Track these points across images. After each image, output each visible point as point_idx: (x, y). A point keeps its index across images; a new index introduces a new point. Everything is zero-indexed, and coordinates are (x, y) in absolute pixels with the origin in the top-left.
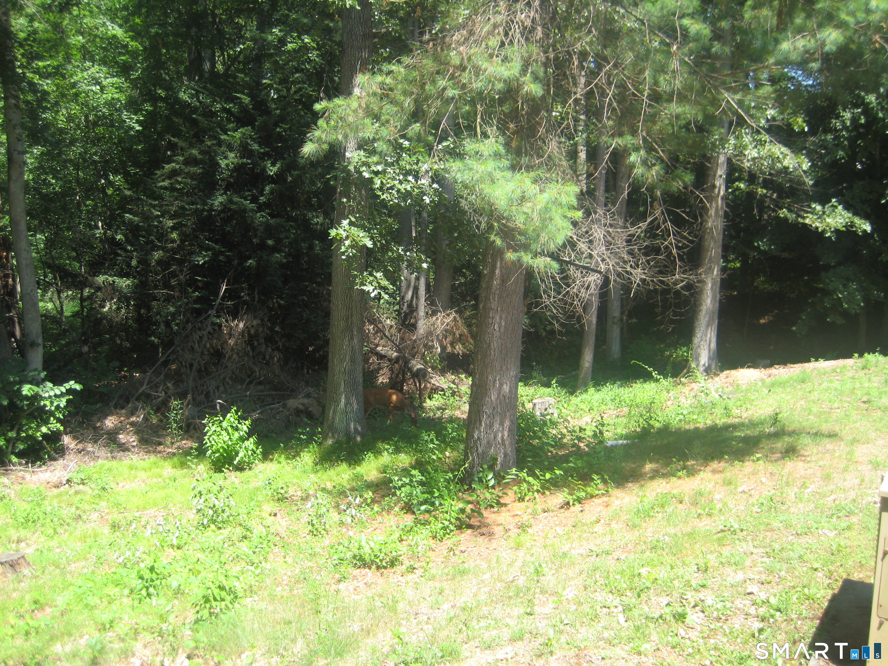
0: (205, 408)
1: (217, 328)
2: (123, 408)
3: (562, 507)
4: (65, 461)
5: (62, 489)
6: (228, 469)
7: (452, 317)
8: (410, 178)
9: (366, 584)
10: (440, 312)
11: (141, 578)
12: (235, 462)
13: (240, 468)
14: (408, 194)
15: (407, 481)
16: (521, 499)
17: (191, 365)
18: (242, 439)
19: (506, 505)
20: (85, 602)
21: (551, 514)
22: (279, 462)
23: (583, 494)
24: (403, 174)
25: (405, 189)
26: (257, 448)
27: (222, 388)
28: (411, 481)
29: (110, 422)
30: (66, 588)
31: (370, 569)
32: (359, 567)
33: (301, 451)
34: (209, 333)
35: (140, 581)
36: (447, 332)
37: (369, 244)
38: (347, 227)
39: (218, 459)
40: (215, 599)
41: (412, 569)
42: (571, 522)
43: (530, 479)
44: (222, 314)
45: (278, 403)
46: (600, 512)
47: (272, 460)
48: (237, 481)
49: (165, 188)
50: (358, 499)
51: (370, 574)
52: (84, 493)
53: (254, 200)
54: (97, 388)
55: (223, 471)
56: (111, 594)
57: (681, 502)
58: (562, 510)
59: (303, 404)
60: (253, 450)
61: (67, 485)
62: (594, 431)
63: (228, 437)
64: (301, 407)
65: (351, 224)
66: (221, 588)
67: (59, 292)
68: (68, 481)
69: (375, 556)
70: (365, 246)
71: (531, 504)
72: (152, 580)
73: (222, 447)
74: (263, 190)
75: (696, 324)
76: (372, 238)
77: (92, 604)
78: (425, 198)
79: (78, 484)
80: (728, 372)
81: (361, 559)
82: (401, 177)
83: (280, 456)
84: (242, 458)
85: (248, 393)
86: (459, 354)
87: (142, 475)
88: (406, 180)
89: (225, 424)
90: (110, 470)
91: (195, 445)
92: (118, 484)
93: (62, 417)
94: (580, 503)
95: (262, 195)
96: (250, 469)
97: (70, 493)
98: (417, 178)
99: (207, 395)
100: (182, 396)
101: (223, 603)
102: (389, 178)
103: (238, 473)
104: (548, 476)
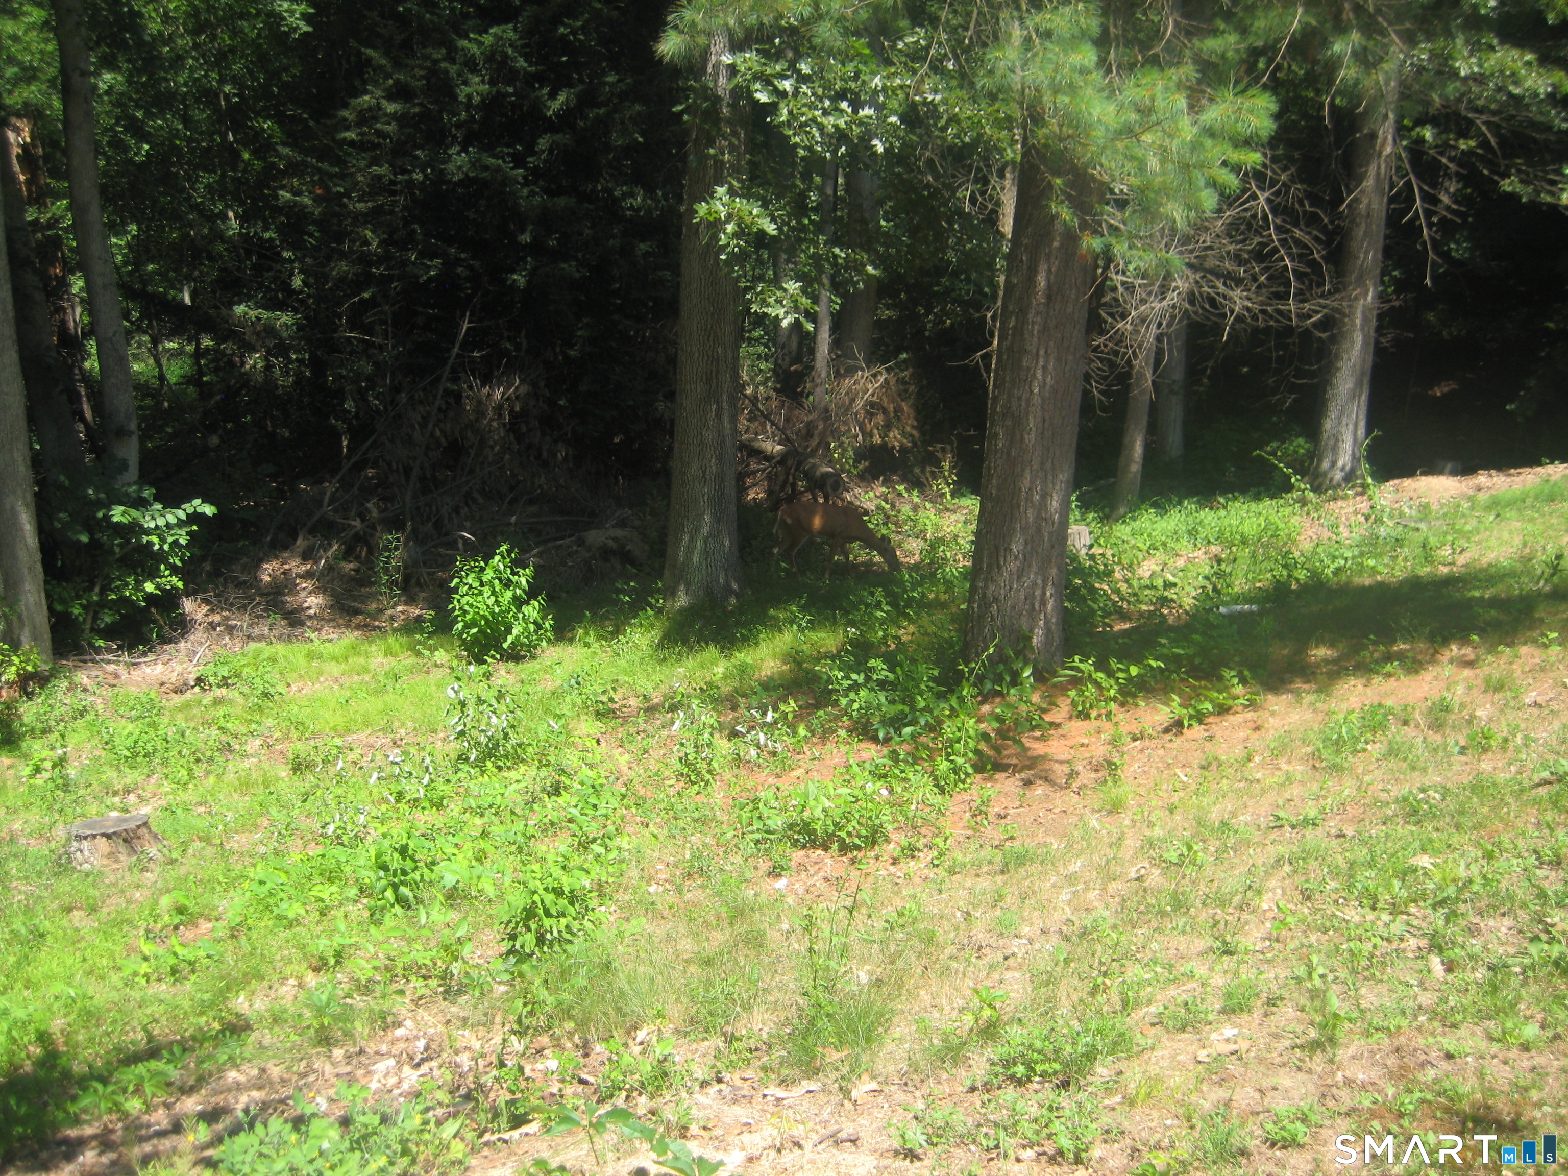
0: (435, 546)
1: (451, 400)
2: (286, 548)
3: (1167, 731)
4: (189, 644)
5: (188, 695)
6: (493, 657)
7: (881, 379)
8: (844, 105)
9: (826, 879)
10: (862, 370)
11: (384, 867)
12: (505, 645)
13: (515, 656)
14: (841, 136)
15: (861, 679)
16: (1084, 715)
17: (408, 470)
18: (519, 603)
19: (1056, 726)
20: (276, 911)
21: (1147, 742)
22: (587, 645)
23: (1208, 706)
24: (830, 98)
25: (836, 127)
26: (544, 618)
27: (465, 511)
28: (868, 679)
29: (269, 571)
30: (233, 884)
31: (826, 849)
32: (804, 847)
33: (624, 624)
34: (440, 409)
35: (382, 873)
36: (872, 408)
37: (771, 229)
38: (726, 199)
39: (475, 640)
40: (548, 914)
41: (911, 851)
42: (1197, 759)
43: (1100, 676)
44: (462, 375)
45: (571, 536)
46: (1247, 739)
47: (571, 640)
48: (511, 679)
49: (352, 143)
50: (770, 714)
51: (828, 861)
52: (231, 702)
53: (519, 160)
54: (237, 511)
55: (485, 662)
56: (325, 896)
57: (1406, 723)
58: (1168, 737)
59: (615, 539)
60: (535, 623)
61: (197, 689)
62: (1203, 587)
63: (493, 599)
64: (611, 543)
65: (732, 192)
66: (558, 892)
67: (155, 341)
68: (199, 681)
69: (836, 825)
70: (762, 233)
71: (1103, 723)
72: (404, 873)
73: (483, 617)
74: (533, 144)
75: (1330, 393)
76: (773, 219)
77: (291, 915)
78: (875, 142)
79: (219, 686)
80: (1396, 482)
81: (806, 828)
82: (827, 103)
83: (587, 634)
84: (518, 637)
85: (513, 519)
86: (893, 447)
87: (335, 669)
88: (837, 109)
89: (489, 574)
90: (273, 660)
91: (429, 614)
92: (289, 685)
93: (179, 564)
94: (1201, 722)
95: (533, 153)
96: (534, 657)
97: (205, 702)
98: (856, 105)
99: (438, 525)
100: (395, 524)
101: (563, 921)
102: (805, 105)
103: (511, 665)
104: (1134, 671)
